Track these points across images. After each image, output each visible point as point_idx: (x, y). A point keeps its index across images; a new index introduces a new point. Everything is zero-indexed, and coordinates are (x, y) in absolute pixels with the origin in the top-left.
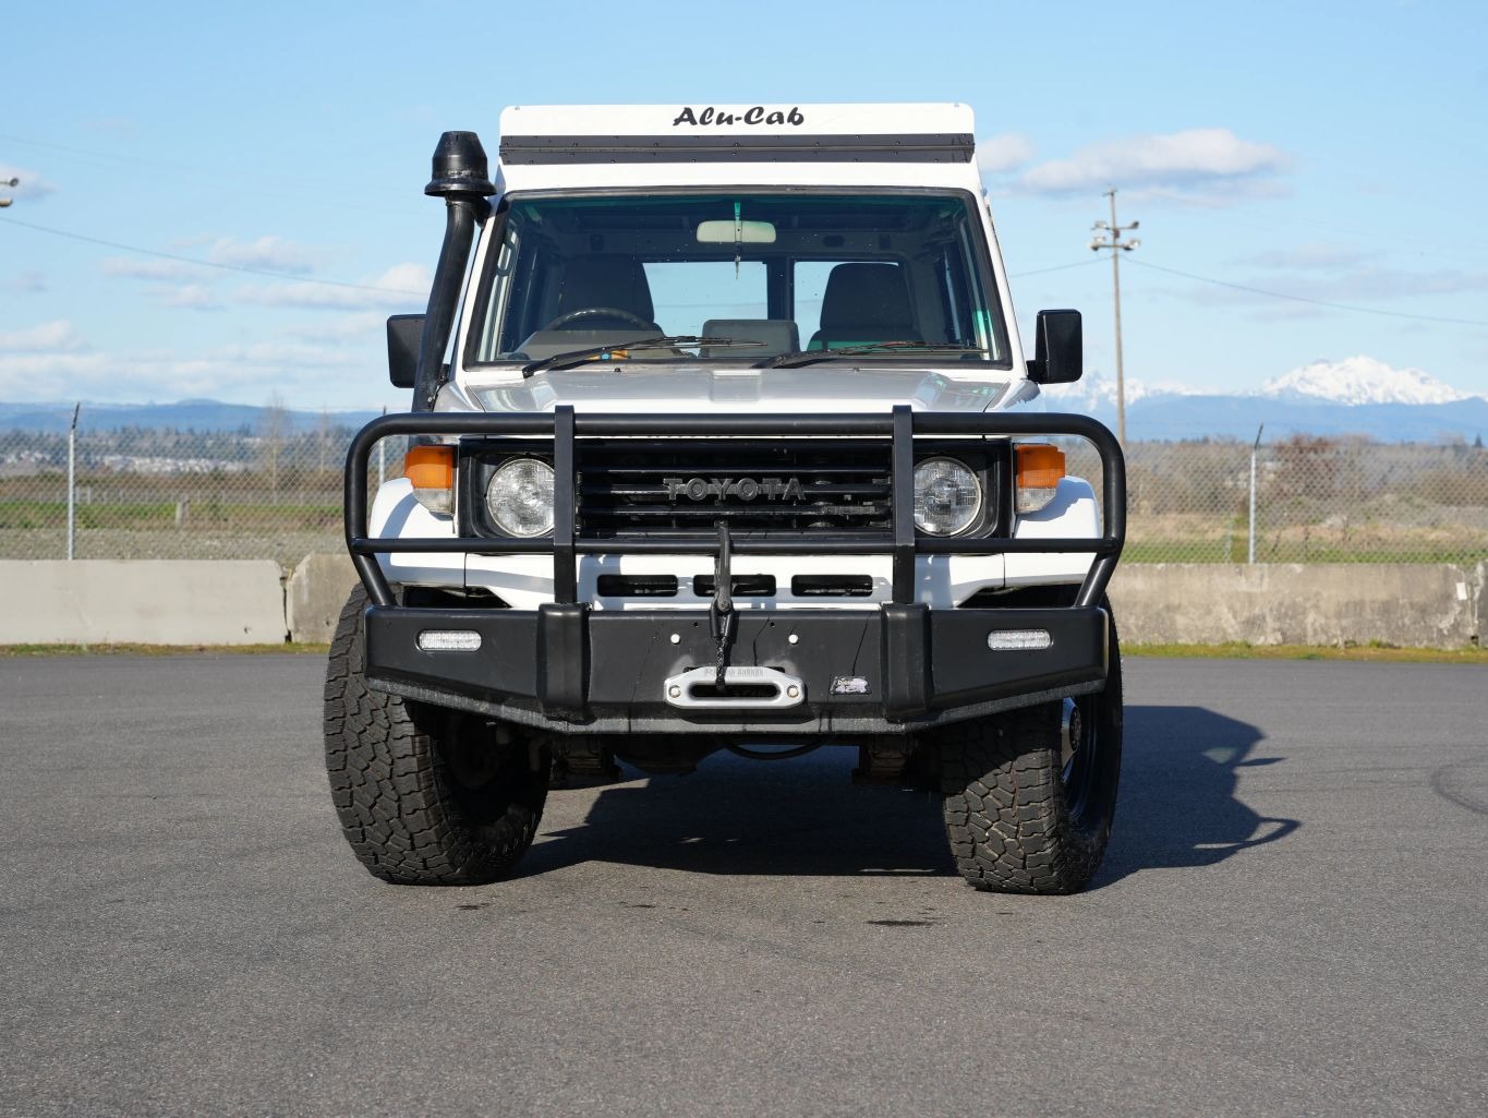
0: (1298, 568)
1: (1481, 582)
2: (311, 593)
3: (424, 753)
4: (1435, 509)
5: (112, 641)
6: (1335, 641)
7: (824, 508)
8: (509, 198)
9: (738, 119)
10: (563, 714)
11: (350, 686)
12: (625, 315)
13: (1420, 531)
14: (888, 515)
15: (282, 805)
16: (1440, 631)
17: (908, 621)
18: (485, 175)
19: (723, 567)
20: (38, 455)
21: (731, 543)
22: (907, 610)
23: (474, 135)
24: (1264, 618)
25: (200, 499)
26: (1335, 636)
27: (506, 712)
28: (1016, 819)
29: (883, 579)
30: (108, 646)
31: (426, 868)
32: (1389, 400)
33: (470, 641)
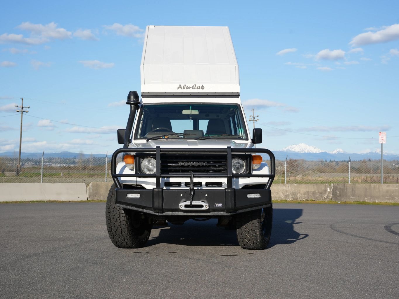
0: (296, 185)
1: (332, 188)
2: (92, 190)
3: (127, 220)
4: (319, 174)
5: (51, 200)
6: (303, 200)
7: (212, 168)
8: (143, 105)
9: (191, 88)
10: (158, 211)
11: (111, 206)
12: (167, 129)
13: (317, 178)
14: (226, 169)
15: (93, 232)
16: (324, 197)
17: (231, 192)
18: (138, 100)
19: (192, 180)
20: (32, 163)
21: (194, 175)
22: (230, 189)
23: (136, 92)
24: (289, 195)
25: (66, 172)
26: (303, 199)
27: (145, 211)
28: (252, 234)
29: (225, 183)
30: (50, 201)
31: (127, 245)
32: (308, 152)
33: (138, 196)
